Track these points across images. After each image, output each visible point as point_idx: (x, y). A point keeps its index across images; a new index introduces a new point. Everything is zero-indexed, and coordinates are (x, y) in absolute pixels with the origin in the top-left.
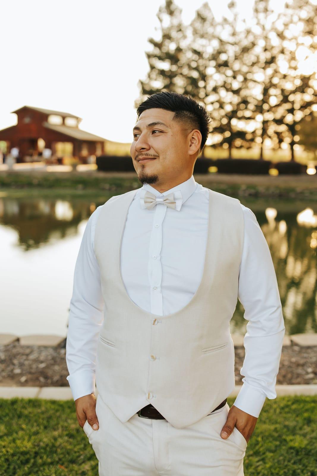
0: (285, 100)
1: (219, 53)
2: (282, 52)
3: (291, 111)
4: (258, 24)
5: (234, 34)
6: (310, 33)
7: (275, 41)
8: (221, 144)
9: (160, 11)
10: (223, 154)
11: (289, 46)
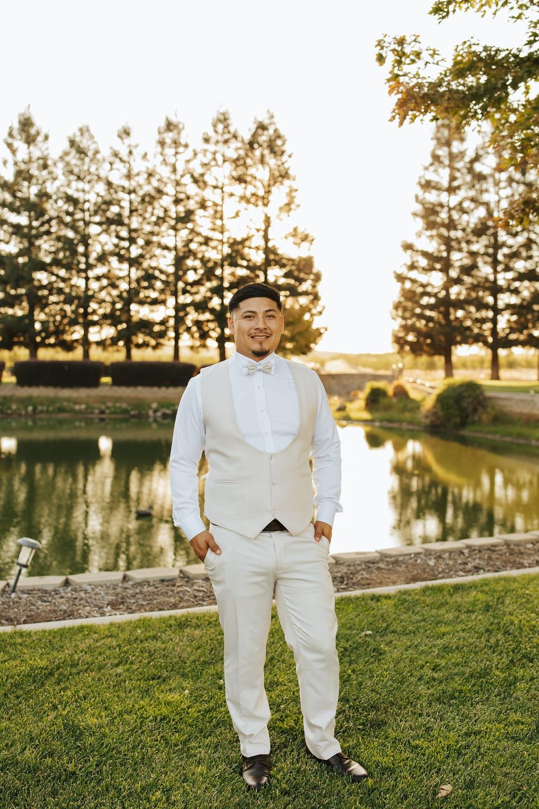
0: (209, 274)
1: (109, 203)
2: (203, 206)
3: (218, 291)
4: (165, 162)
5: (129, 177)
6: (240, 180)
7: (191, 189)
8: (114, 341)
9: (11, 135)
10: (117, 355)
11: (211, 196)
